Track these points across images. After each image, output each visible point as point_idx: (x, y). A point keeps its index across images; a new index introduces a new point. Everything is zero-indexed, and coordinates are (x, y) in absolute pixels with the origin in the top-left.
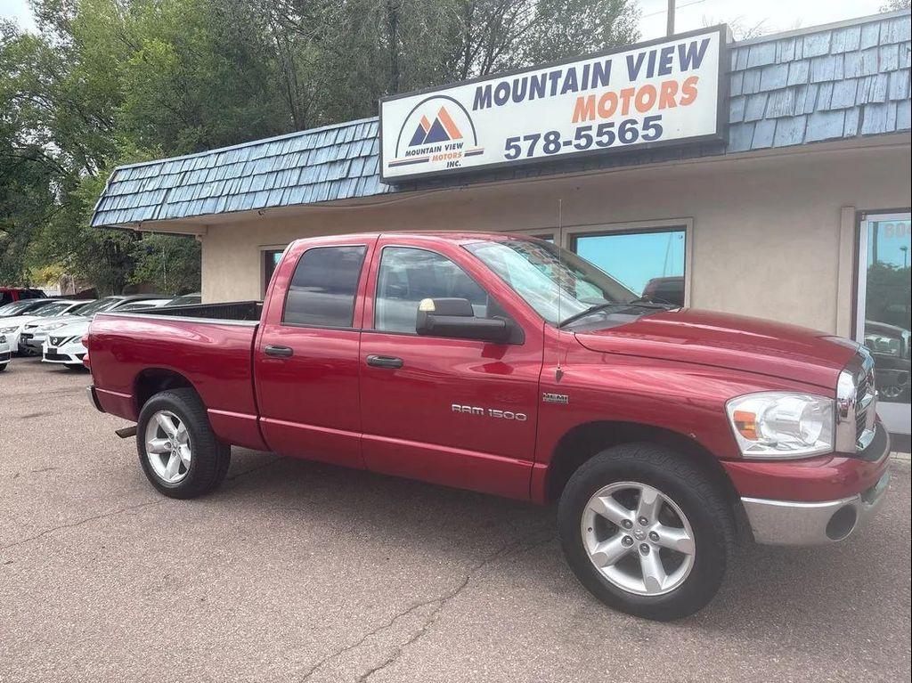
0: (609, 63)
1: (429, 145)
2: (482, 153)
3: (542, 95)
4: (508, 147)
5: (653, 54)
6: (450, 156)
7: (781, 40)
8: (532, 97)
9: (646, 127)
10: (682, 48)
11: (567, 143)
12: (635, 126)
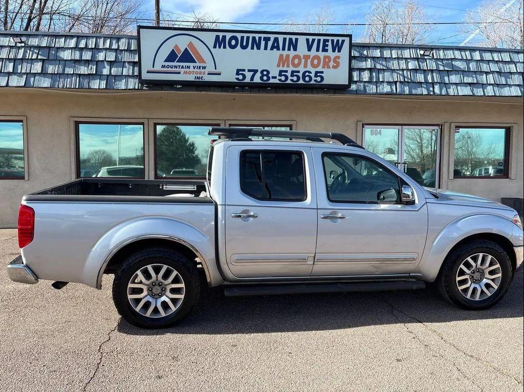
0: (297, 40)
1: (181, 64)
2: (220, 74)
3: (259, 48)
4: (238, 74)
5: (319, 40)
6: (196, 73)
7: (360, 46)
8: (252, 48)
9: (316, 76)
10: (333, 41)
11: (274, 78)
12: (310, 74)
